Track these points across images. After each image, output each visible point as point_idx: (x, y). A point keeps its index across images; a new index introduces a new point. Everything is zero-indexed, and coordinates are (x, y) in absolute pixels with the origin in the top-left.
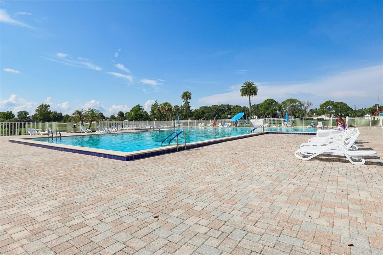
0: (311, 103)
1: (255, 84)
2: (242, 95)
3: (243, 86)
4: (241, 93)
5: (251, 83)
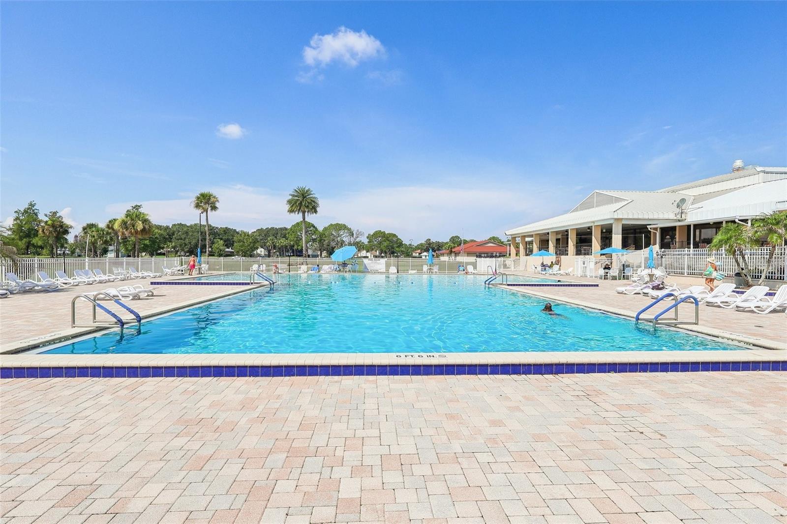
0: (362, 233)
1: (314, 194)
2: (291, 211)
3: (293, 196)
4: (287, 207)
5: (307, 191)
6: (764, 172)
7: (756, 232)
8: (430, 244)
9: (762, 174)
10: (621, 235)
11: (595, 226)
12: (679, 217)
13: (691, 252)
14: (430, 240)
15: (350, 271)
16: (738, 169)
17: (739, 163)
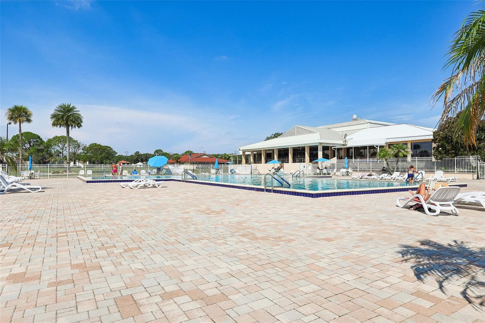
6: (369, 122)
7: (395, 151)
8: (139, 156)
9: (369, 124)
10: (322, 152)
11: (307, 146)
12: (344, 143)
13: (353, 161)
14: (139, 152)
15: (165, 174)
16: (355, 120)
17: (355, 116)
